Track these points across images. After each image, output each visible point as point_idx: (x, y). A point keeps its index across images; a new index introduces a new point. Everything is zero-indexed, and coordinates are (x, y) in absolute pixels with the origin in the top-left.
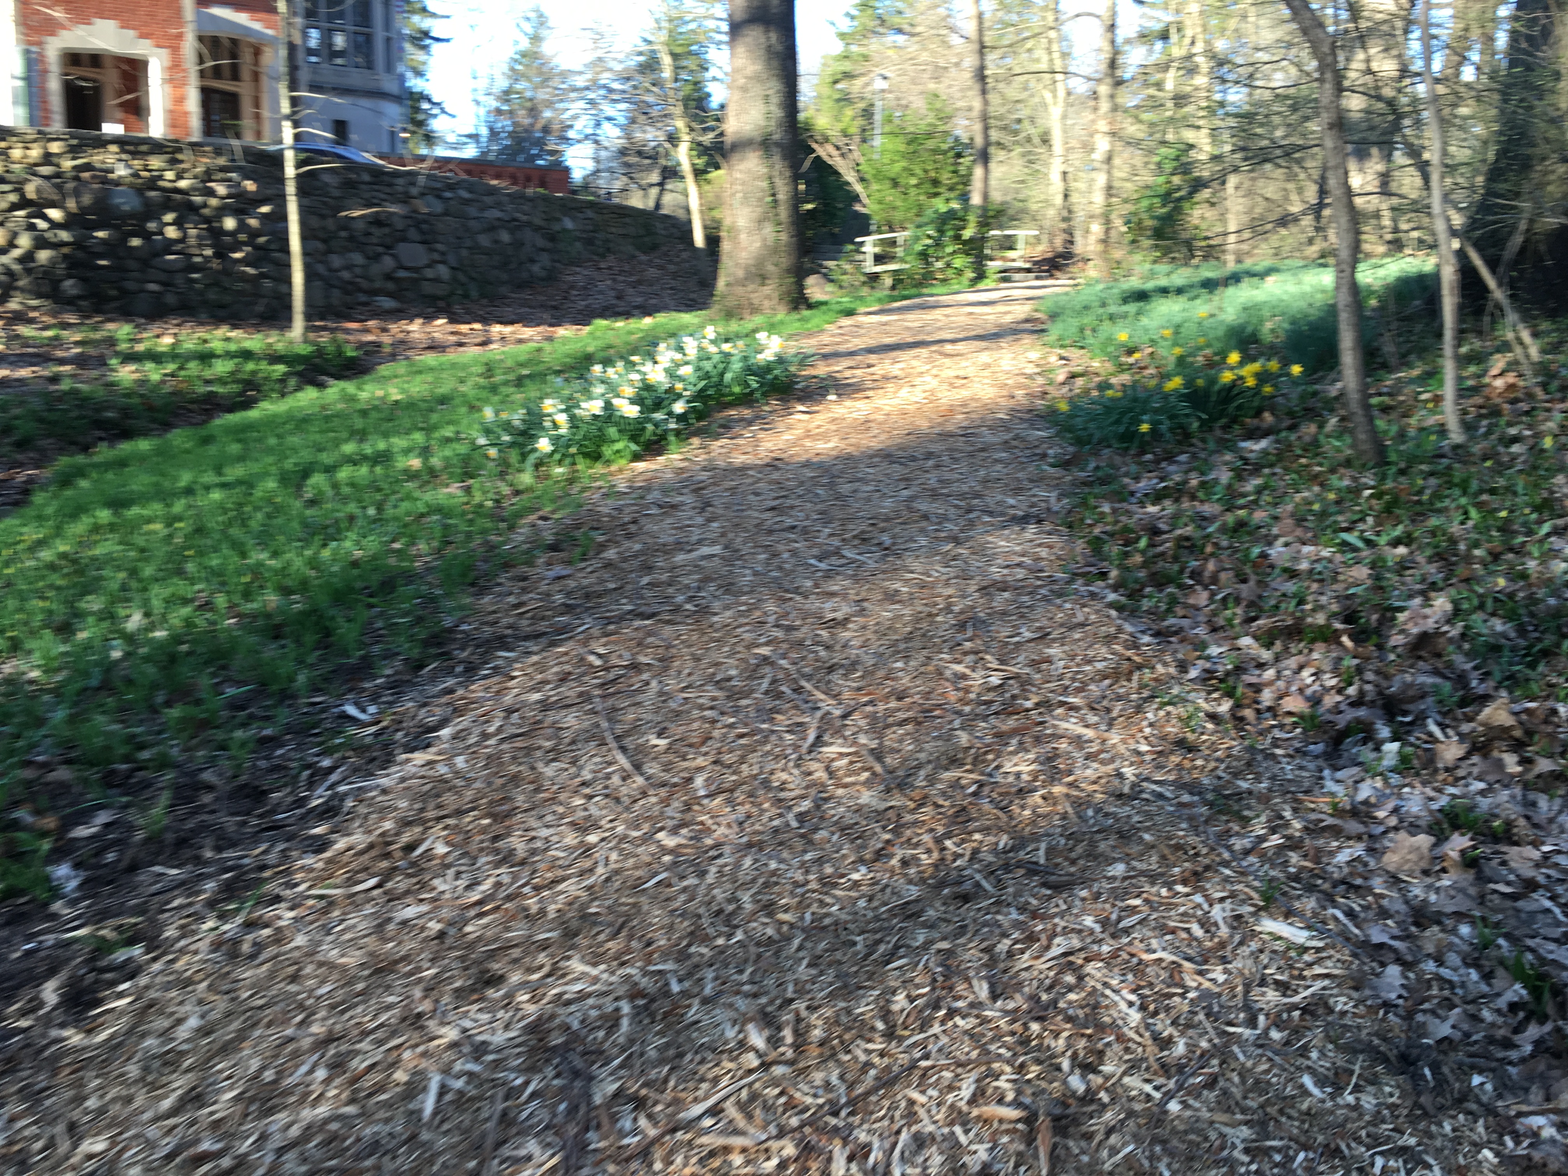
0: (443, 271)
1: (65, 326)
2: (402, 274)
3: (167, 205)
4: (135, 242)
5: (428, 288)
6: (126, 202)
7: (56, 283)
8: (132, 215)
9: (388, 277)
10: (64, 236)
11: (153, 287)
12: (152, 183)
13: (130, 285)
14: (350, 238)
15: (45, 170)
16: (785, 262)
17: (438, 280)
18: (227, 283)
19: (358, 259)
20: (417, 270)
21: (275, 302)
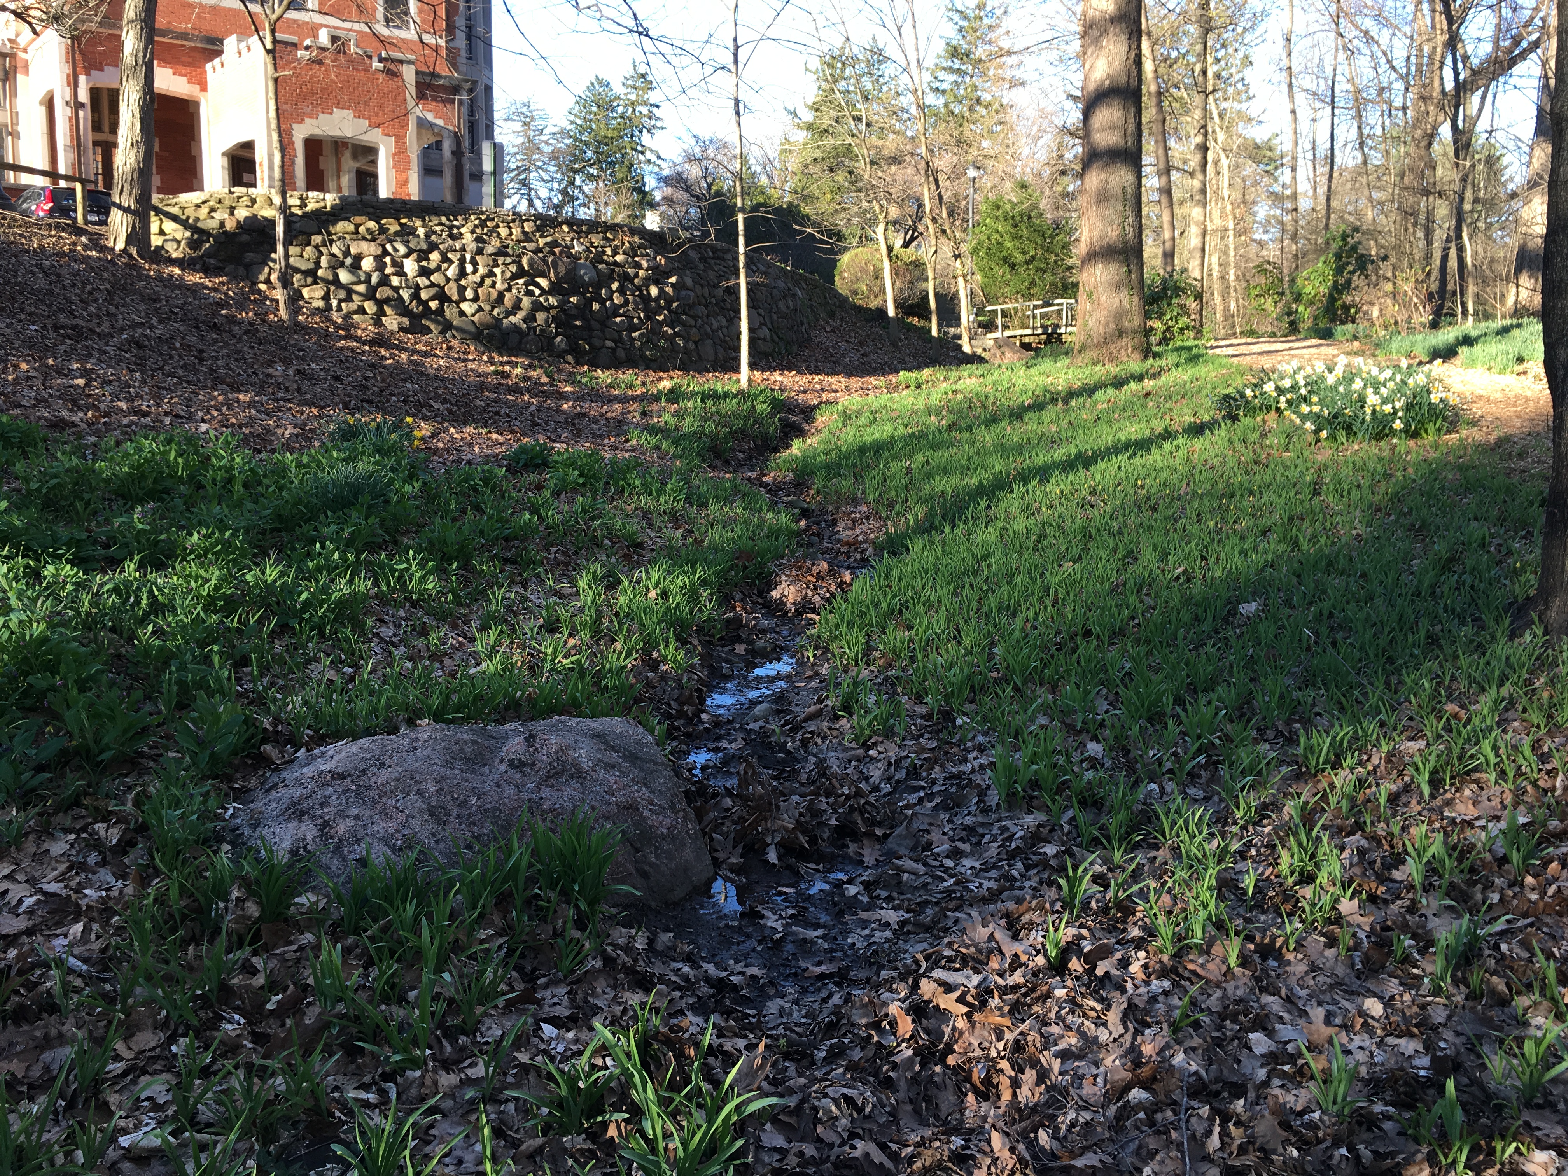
3: (612, 276)
4: (596, 306)
6: (585, 273)
8: (590, 284)
10: (553, 300)
11: (609, 343)
12: (600, 258)
13: (597, 342)
14: (717, 304)
15: (530, 246)
16: (1136, 319)
17: (766, 339)
18: (655, 341)
19: (723, 321)
20: (754, 330)
21: (685, 358)
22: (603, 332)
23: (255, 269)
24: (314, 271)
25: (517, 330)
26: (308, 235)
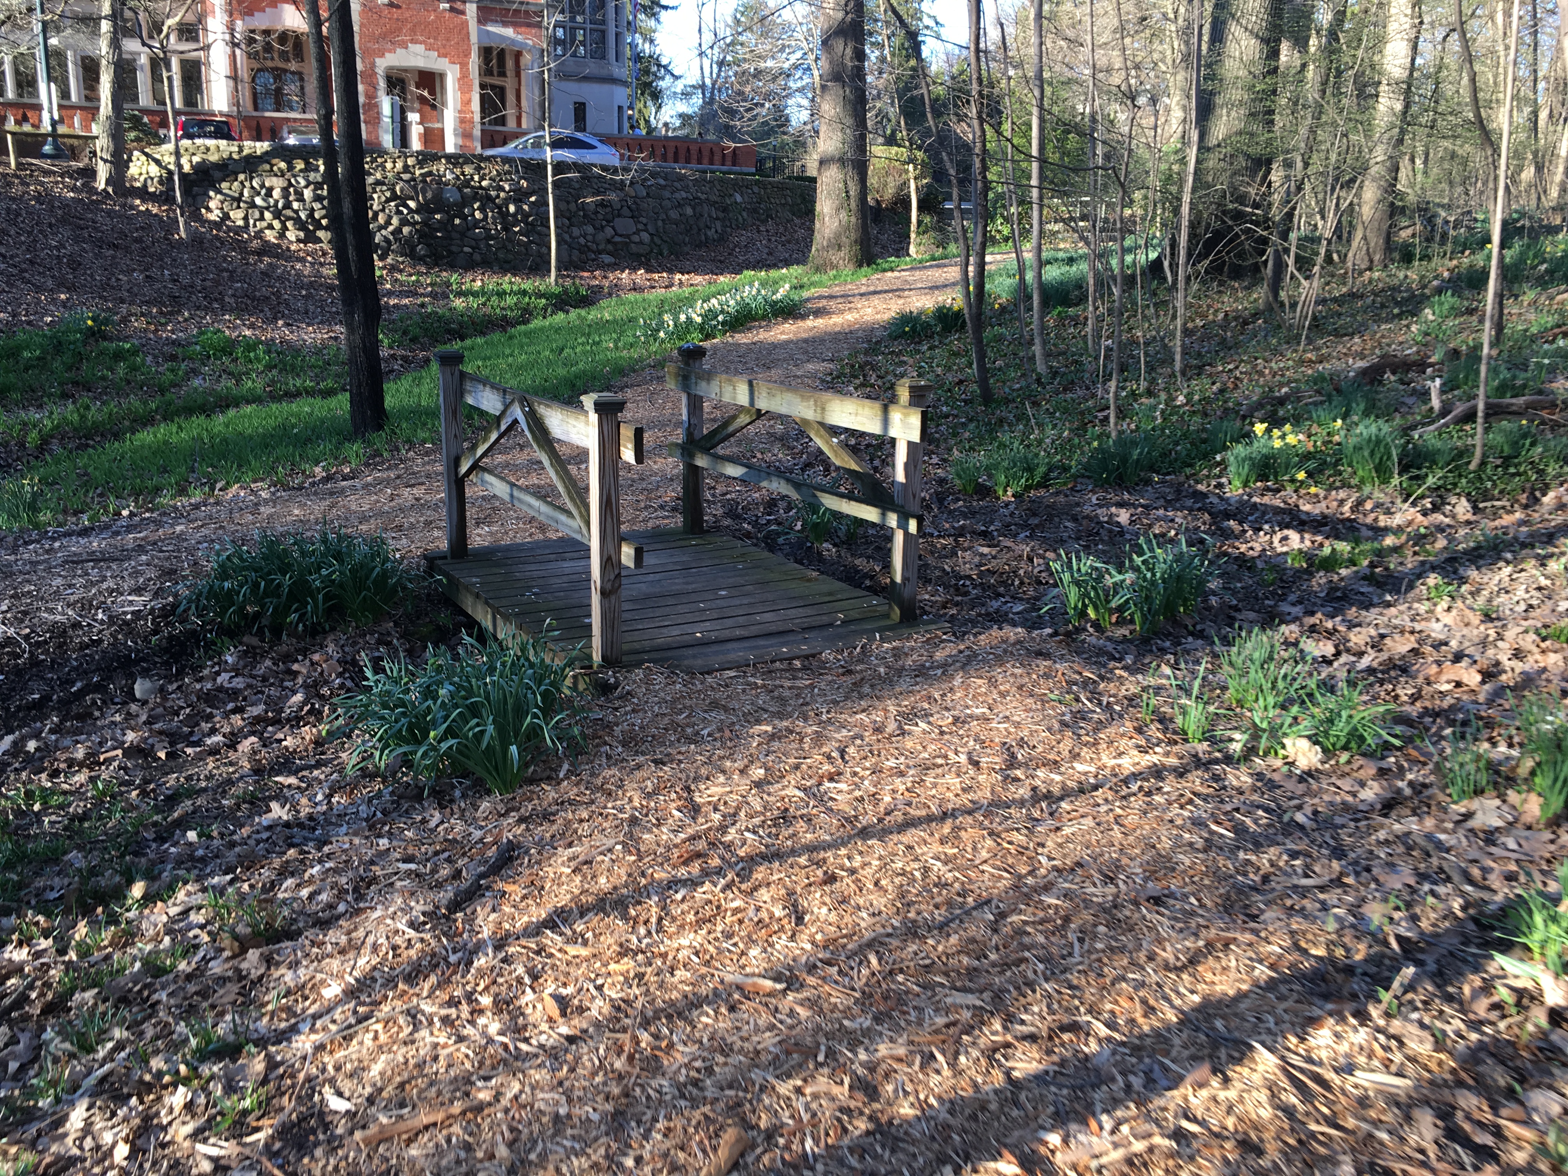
0: (645, 236)
1: (421, 274)
2: (617, 239)
4: (457, 221)
5: (634, 248)
7: (413, 248)
8: (455, 204)
9: (609, 241)
11: (466, 249)
14: (585, 216)
15: (406, 176)
16: (853, 236)
17: (641, 243)
18: (510, 247)
19: (590, 229)
20: (628, 236)
21: (538, 260)
22: (461, 240)
23: (199, 199)
24: (239, 200)
25: (387, 240)
26: (236, 174)
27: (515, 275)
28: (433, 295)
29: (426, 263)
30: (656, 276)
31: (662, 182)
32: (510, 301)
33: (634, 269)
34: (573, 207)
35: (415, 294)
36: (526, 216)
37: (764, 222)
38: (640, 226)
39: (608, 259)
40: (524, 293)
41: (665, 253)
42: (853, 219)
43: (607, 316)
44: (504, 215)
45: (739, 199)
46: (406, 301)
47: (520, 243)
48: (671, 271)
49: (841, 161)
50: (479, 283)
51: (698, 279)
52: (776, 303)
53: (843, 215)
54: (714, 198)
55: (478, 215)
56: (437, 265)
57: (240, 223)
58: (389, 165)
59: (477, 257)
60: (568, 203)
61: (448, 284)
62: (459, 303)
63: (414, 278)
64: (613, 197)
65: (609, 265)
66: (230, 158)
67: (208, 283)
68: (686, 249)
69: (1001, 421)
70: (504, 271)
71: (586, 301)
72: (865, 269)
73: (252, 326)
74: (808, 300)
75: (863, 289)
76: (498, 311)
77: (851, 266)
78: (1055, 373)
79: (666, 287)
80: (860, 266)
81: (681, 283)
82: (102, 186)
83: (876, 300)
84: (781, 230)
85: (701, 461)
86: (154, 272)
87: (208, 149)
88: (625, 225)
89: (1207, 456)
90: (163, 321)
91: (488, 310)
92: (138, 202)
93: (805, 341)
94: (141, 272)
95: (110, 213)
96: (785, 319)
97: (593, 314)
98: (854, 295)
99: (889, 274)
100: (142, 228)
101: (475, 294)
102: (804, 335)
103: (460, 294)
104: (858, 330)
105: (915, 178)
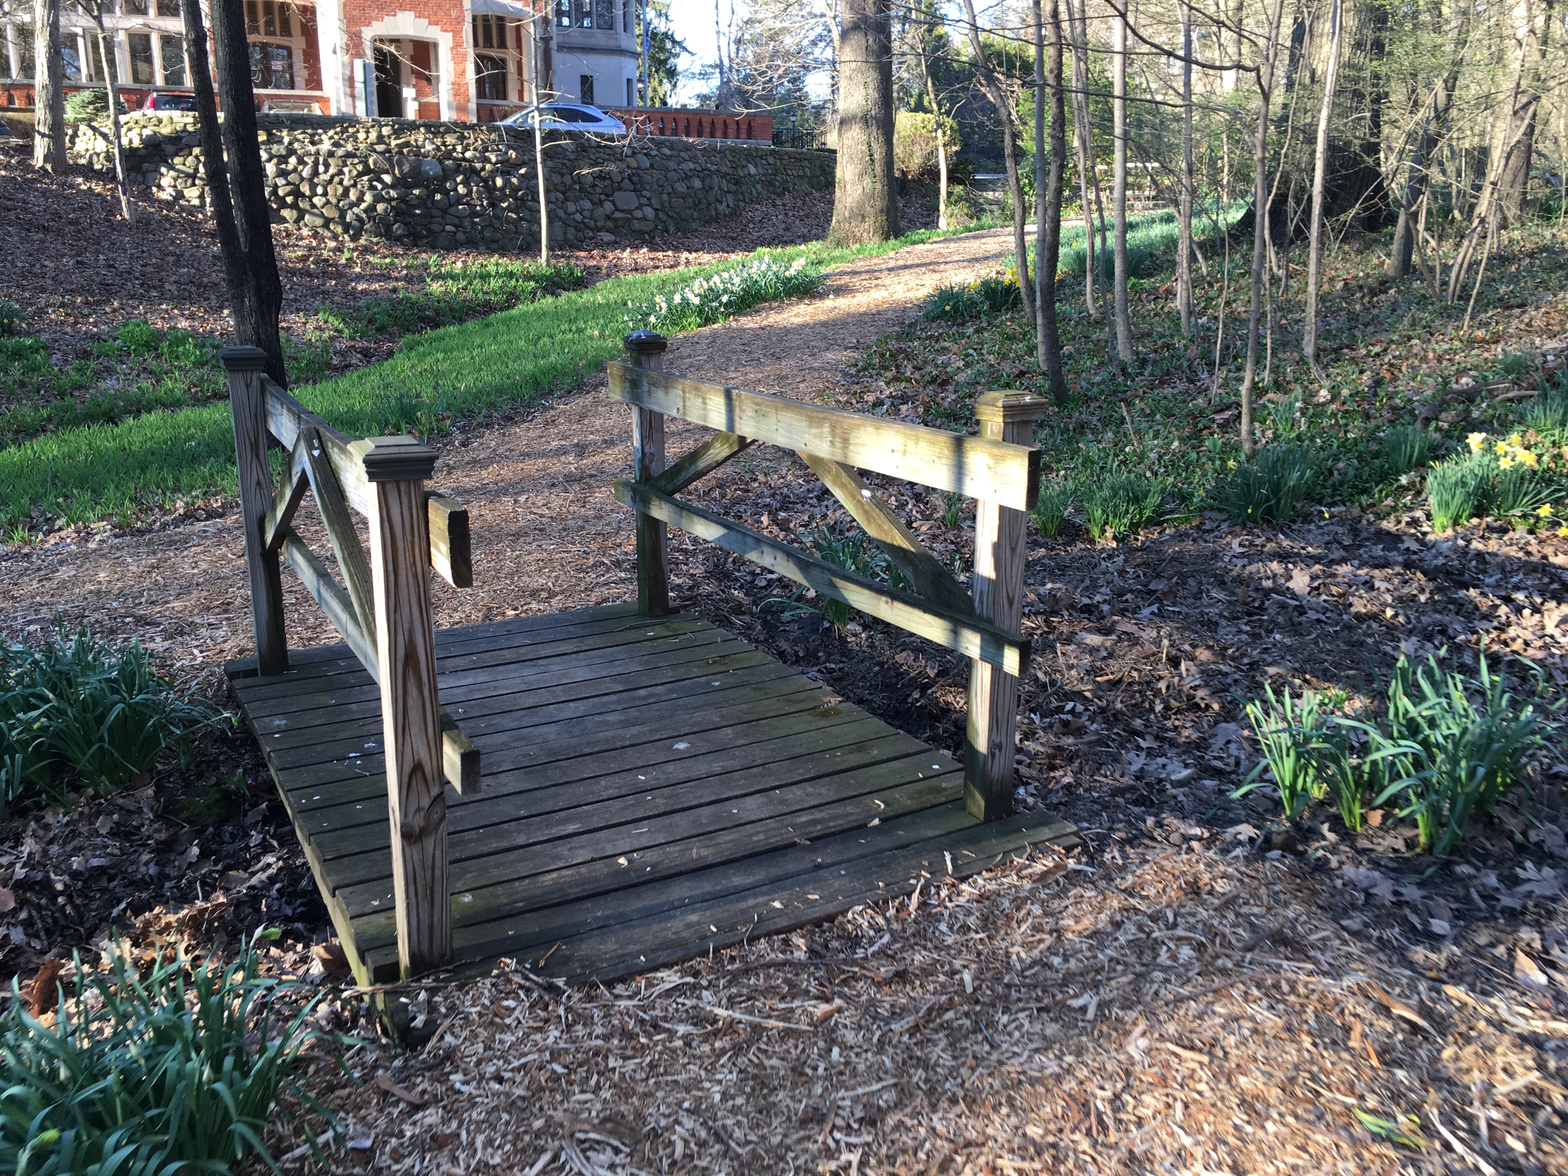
0: (649, 212)
1: (397, 256)
2: (618, 215)
3: (458, 170)
4: (438, 197)
5: (636, 225)
6: (431, 168)
7: (389, 228)
8: (436, 178)
9: (608, 217)
10: (393, 193)
11: (449, 228)
12: (448, 155)
13: (435, 227)
14: (581, 190)
15: (380, 148)
16: (879, 204)
17: (645, 218)
18: (497, 224)
19: (587, 204)
20: (629, 212)
21: (529, 238)
22: (443, 217)
23: (150, 176)
24: (193, 176)
25: (359, 218)
26: (190, 147)
27: (502, 256)
28: (408, 279)
29: (403, 244)
30: (660, 255)
31: (667, 151)
32: (495, 284)
33: (636, 248)
34: (567, 179)
35: (387, 278)
36: (514, 190)
37: (781, 195)
38: (644, 201)
39: (607, 237)
40: (511, 275)
41: (672, 229)
42: (879, 186)
43: (600, 299)
44: (490, 188)
45: (752, 170)
46: (376, 286)
47: (508, 220)
48: (677, 249)
49: (865, 120)
50: (459, 264)
51: (705, 257)
52: (790, 279)
53: (867, 181)
54: (724, 169)
55: (461, 189)
56: (415, 245)
57: (196, 202)
58: (361, 136)
59: (461, 236)
60: (562, 175)
61: (426, 267)
62: (436, 287)
63: (388, 260)
64: (612, 167)
65: (608, 244)
66: (184, 130)
67: (149, 269)
68: (694, 225)
69: (1082, 427)
70: (491, 252)
71: (579, 284)
72: (892, 242)
73: (192, 317)
74: (827, 276)
75: (892, 264)
76: (480, 295)
77: (876, 239)
78: (1143, 362)
79: (671, 267)
80: (887, 238)
81: (688, 263)
82: (40, 163)
83: (906, 276)
84: (800, 203)
85: (660, 512)
86: (88, 258)
87: (160, 121)
88: (626, 199)
89: (1386, 476)
90: (86, 311)
91: (469, 295)
92: (80, 180)
93: (824, 324)
94: (72, 257)
95: (44, 193)
96: (801, 299)
97: (585, 297)
98: (881, 271)
99: (920, 247)
100: (81, 209)
101: (454, 277)
102: (823, 318)
103: (438, 277)
104: (886, 311)
105: (945, 145)
